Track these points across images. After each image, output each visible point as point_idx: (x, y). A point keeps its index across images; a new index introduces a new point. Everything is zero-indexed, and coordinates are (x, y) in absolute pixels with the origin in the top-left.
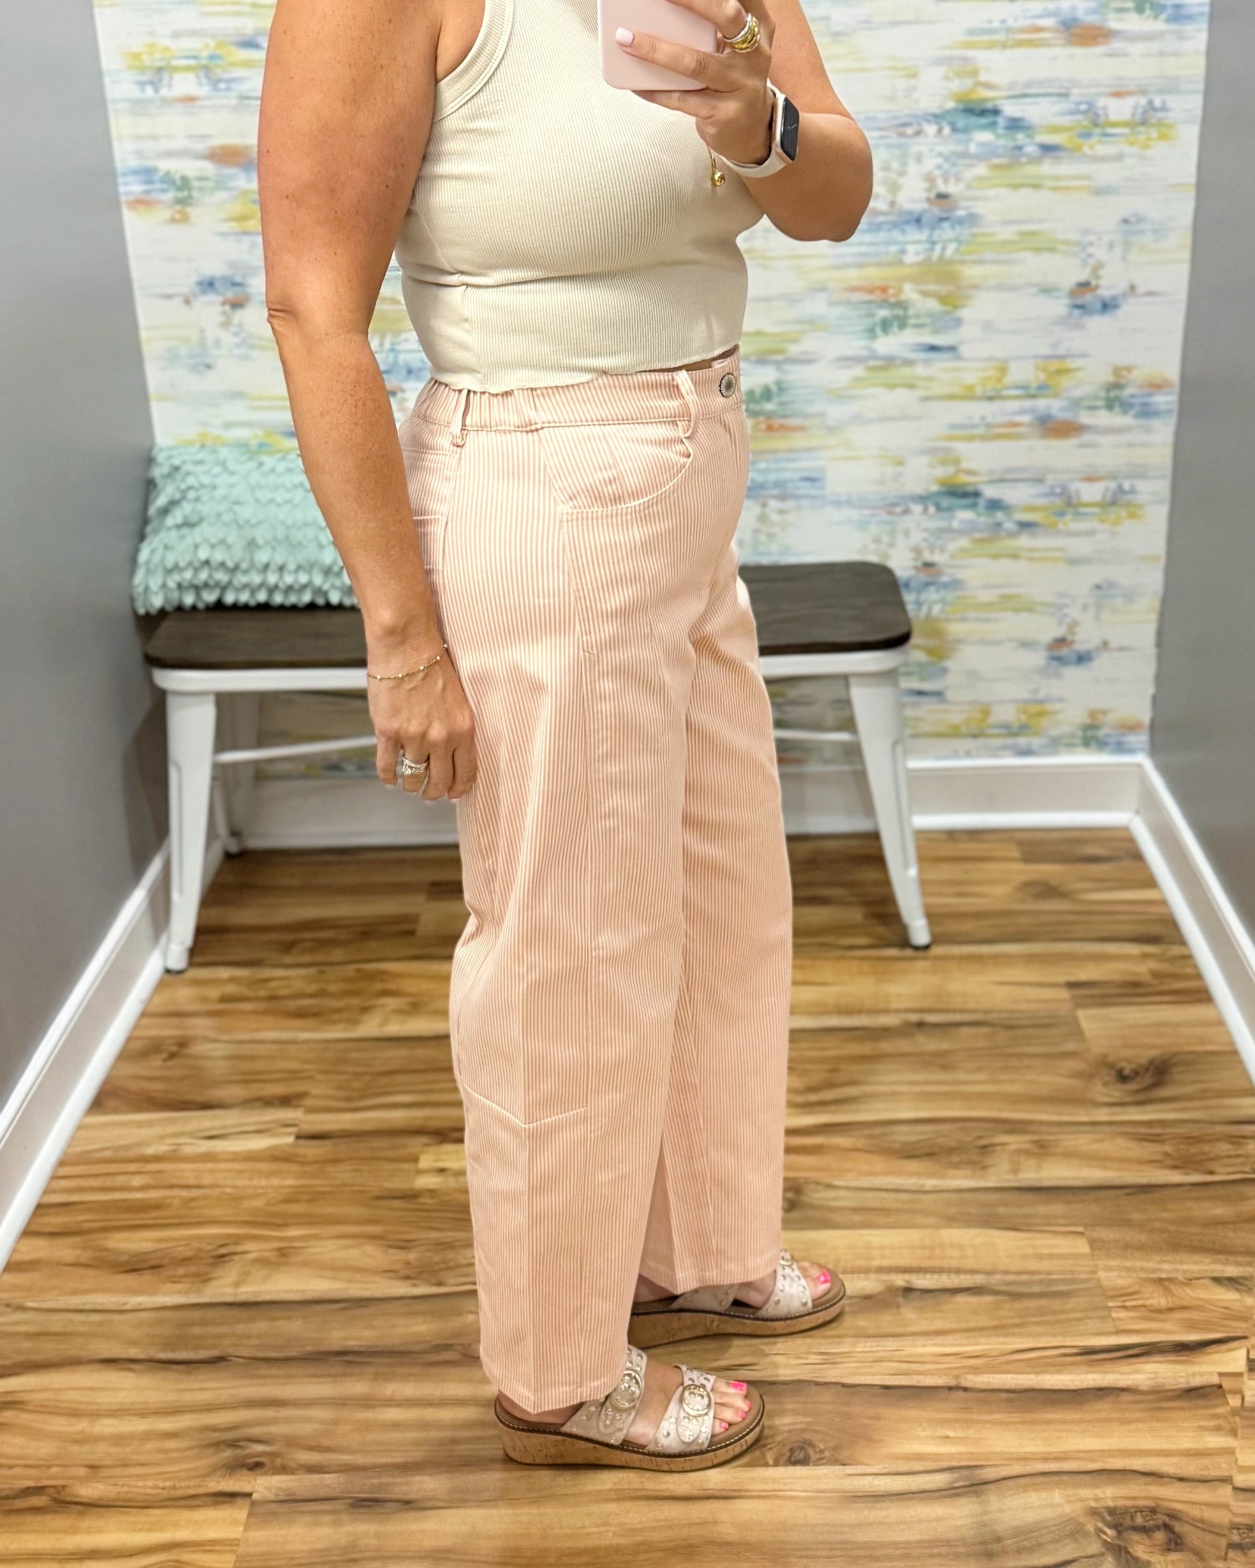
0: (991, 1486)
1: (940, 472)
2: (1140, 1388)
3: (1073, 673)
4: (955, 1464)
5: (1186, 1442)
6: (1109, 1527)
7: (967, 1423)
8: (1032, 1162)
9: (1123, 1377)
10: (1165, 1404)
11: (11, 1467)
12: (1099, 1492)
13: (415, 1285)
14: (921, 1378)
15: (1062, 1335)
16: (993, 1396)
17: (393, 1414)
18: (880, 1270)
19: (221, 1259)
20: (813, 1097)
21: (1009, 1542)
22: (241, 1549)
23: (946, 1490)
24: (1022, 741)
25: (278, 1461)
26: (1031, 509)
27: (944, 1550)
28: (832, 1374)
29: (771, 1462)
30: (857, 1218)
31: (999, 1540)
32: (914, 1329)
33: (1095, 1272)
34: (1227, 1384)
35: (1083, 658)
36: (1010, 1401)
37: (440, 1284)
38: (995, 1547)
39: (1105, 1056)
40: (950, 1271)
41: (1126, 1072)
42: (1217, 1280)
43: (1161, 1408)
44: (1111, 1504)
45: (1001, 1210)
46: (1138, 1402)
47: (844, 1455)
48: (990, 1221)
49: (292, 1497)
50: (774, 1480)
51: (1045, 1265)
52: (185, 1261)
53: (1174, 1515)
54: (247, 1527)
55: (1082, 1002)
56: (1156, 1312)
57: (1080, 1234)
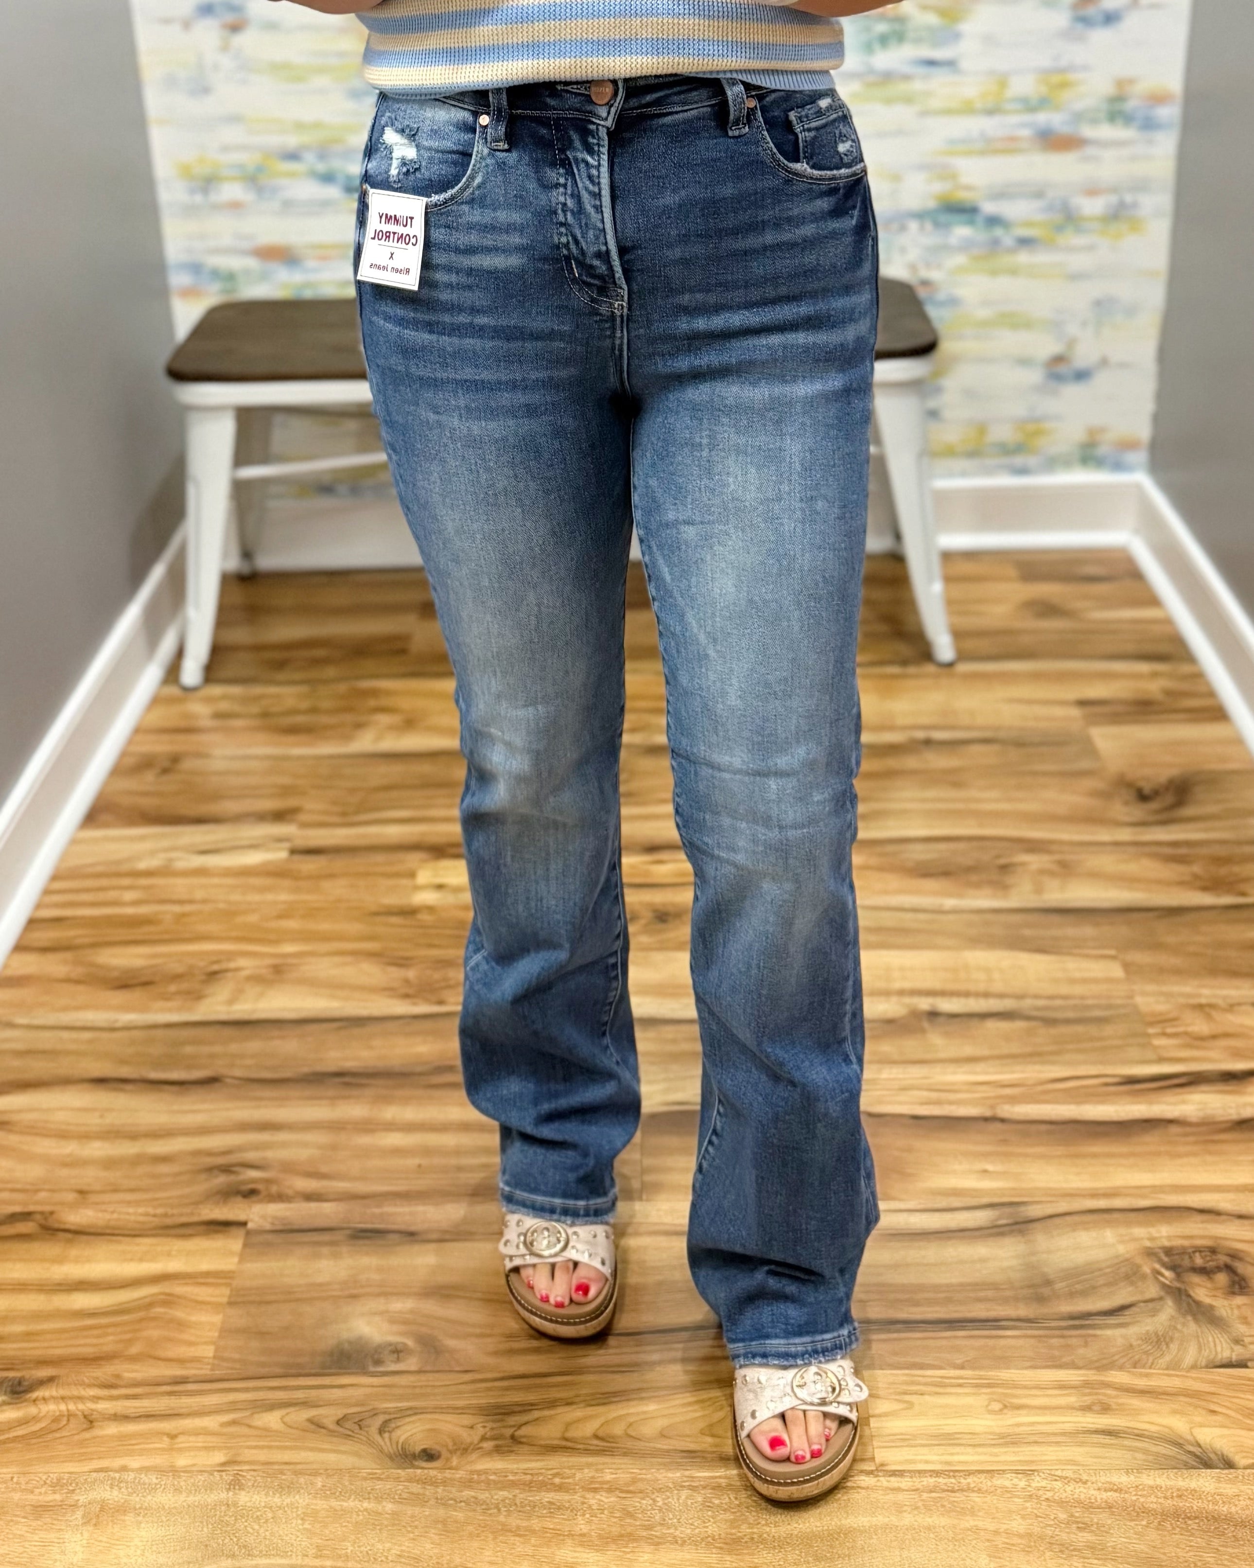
0: (1039, 1225)
1: (939, 187)
2: (1189, 1120)
3: (1072, 391)
4: (996, 1200)
5: (1243, 1176)
6: (1167, 1268)
8: (1054, 882)
9: (1170, 1108)
10: (1216, 1137)
12: (1153, 1231)
13: (415, 1004)
14: (953, 1108)
15: (1102, 1063)
16: (1034, 1128)
17: (394, 1140)
18: (901, 993)
19: (212, 976)
21: (1061, 1285)
22: (235, 1283)
23: (988, 1228)
24: (1018, 460)
25: (274, 1189)
26: (1029, 224)
27: (990, 1294)
31: (1048, 1283)
32: (942, 1055)
33: (1131, 997)
35: (1082, 375)
36: (1049, 1133)
37: (441, 1002)
38: (1046, 1291)
39: (1123, 774)
40: (977, 995)
41: (1147, 790)
43: (1213, 1142)
44: (1167, 1244)
45: (1027, 932)
46: (1186, 1135)
48: (1016, 943)
49: (289, 1227)
51: (1078, 990)
52: (176, 978)
53: (1235, 1255)
54: (242, 1258)
55: (1093, 720)
56: (1200, 1040)
57: (1112, 957)
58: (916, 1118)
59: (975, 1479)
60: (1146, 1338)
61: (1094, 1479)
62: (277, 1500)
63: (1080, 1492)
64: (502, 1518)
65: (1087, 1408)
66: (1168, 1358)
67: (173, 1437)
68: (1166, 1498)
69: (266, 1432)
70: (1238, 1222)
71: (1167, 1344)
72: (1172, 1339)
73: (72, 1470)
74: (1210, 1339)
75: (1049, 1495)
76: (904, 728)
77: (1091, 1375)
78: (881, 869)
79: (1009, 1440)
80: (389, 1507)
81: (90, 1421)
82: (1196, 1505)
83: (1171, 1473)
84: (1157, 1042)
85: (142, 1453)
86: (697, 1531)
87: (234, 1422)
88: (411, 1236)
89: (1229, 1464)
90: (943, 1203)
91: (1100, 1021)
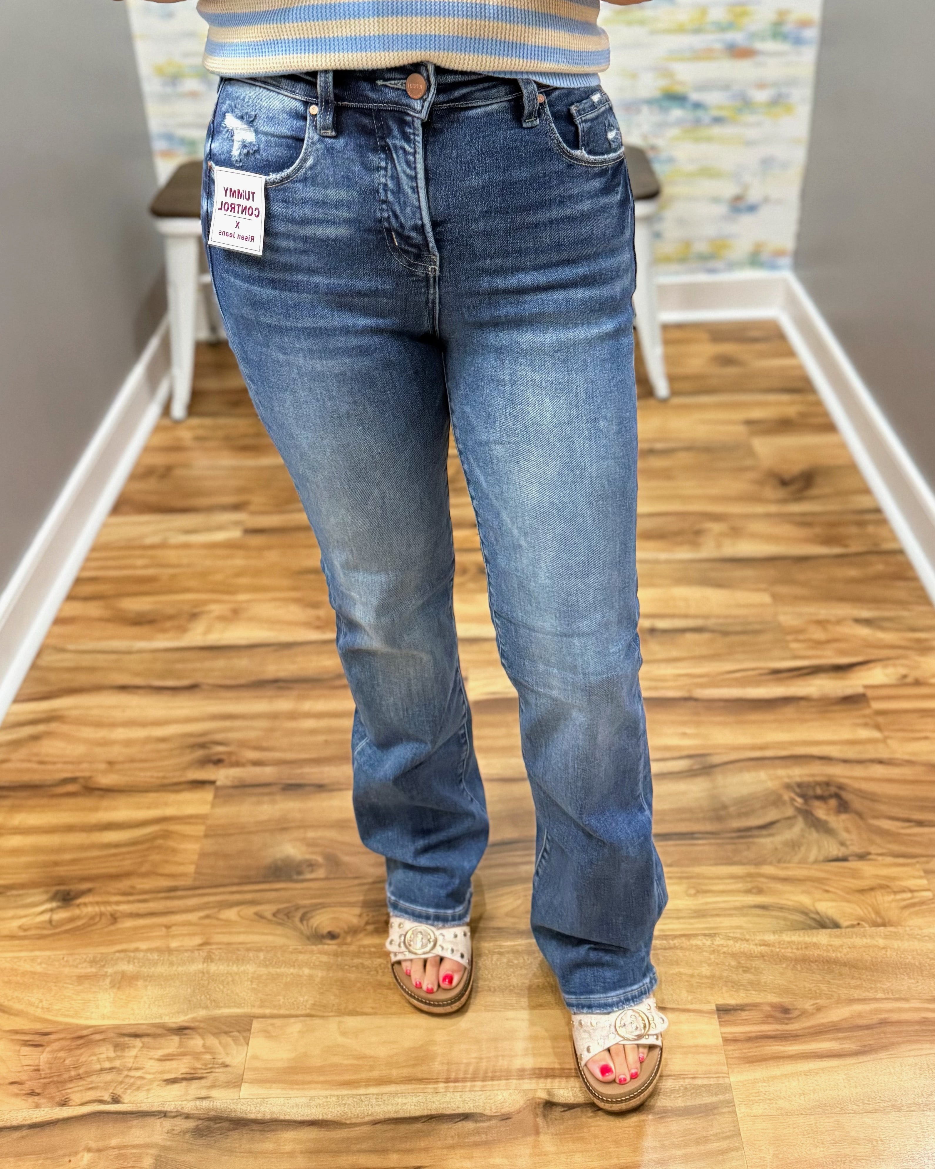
0: (718, 769)
1: (662, 83)
2: (812, 697)
3: (745, 219)
4: (692, 752)
5: (845, 734)
6: (799, 796)
7: (698, 724)
8: (729, 540)
9: (799, 689)
10: (830, 708)
11: (54, 763)
12: (790, 772)
14: (666, 692)
15: (757, 660)
16: (716, 704)
17: (310, 724)
19: (194, 616)
21: (733, 809)
22: (209, 822)
23: (686, 772)
24: (711, 264)
25: (234, 758)
26: (720, 108)
27: (688, 816)
31: (725, 807)
32: (659, 657)
33: (776, 616)
34: (870, 693)
35: (752, 209)
36: (724, 707)
38: (722, 813)
39: (771, 468)
40: (680, 616)
41: (786, 478)
42: (858, 621)
43: (829, 711)
44: (798, 779)
45: (712, 574)
46: (811, 707)
48: (705, 581)
49: (243, 784)
51: (743, 612)
52: (171, 618)
53: (841, 787)
54: (213, 805)
55: (754, 433)
56: (819, 644)
57: (765, 590)
59: (680, 941)
60: (786, 844)
61: (753, 938)
62: (235, 968)
63: (744, 947)
64: (379, 978)
65: (748, 892)
66: (799, 856)
67: (168, 927)
68: (798, 949)
69: (228, 923)
70: (843, 765)
71: (799, 847)
72: (802, 844)
73: (103, 951)
74: (826, 843)
75: (725, 949)
77: (752, 869)
79: (700, 914)
80: (306, 971)
81: (114, 918)
82: (816, 952)
83: (801, 933)
84: (794, 645)
85: (148, 939)
86: (503, 982)
87: (208, 917)
88: (321, 788)
89: (836, 925)
90: (659, 755)
91: (756, 632)
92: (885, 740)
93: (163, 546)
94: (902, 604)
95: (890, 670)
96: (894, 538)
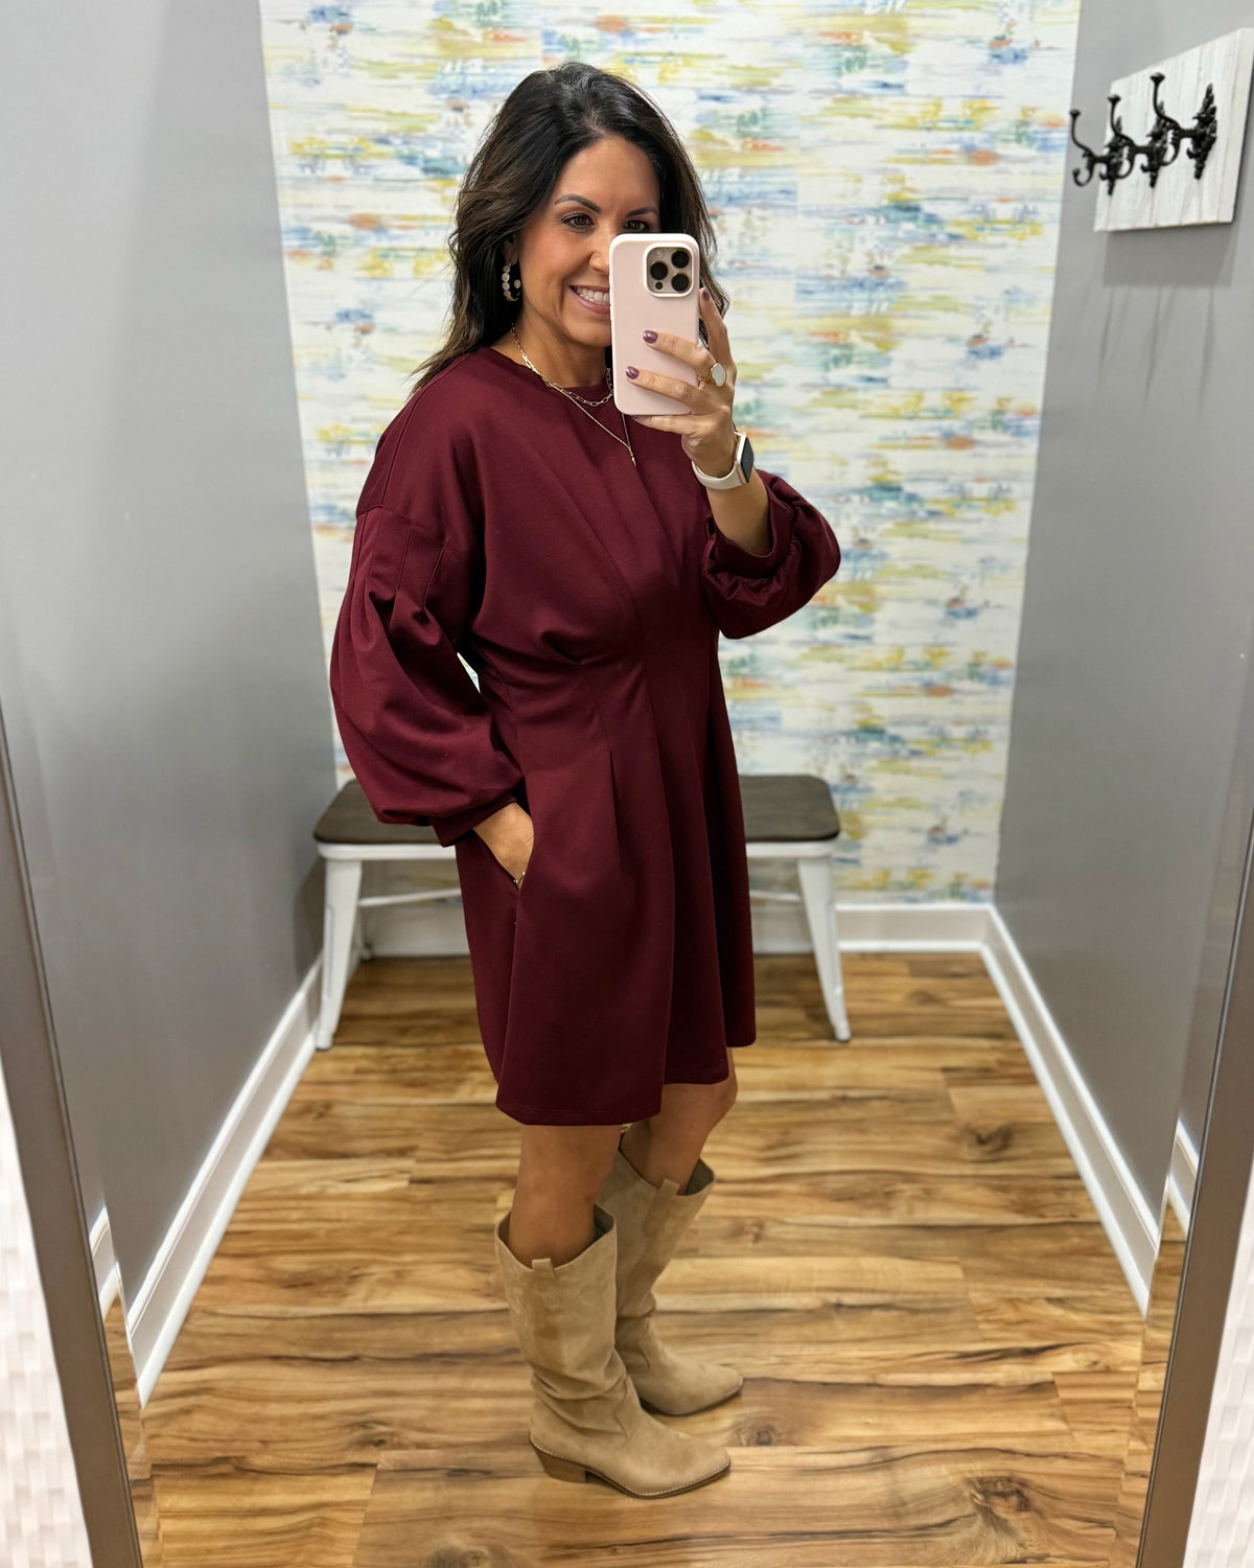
0: (899, 1462)
1: (859, 716)
2: (1000, 1384)
3: (945, 850)
4: (874, 1445)
5: (1031, 1426)
6: (980, 1492)
7: (882, 1411)
8: (920, 1206)
9: (987, 1376)
10: (1017, 1397)
12: (972, 1466)
13: (493, 1302)
14: (849, 1376)
15: (946, 1342)
16: (901, 1391)
18: (819, 1289)
19: (354, 1279)
20: (771, 1154)
21: (912, 1505)
22: (369, 1509)
23: (866, 1464)
24: (911, 893)
25: (396, 1440)
26: (918, 741)
27: (866, 1512)
28: (787, 1373)
29: (744, 1442)
30: (801, 1248)
31: (904, 1504)
32: (844, 1336)
33: (966, 1293)
34: (1059, 1380)
35: (951, 840)
36: (910, 1395)
38: (902, 1510)
39: (969, 1124)
40: (868, 1291)
41: (983, 1137)
42: (1050, 1300)
43: (1016, 1400)
44: (980, 1475)
45: (903, 1243)
46: (997, 1395)
47: (796, 1437)
48: (894, 1251)
49: (405, 1468)
50: (747, 1457)
51: (933, 1287)
52: (328, 1280)
53: (1023, 1483)
54: (374, 1491)
55: (952, 1083)
56: (1009, 1325)
57: (957, 1263)
58: (825, 1384)
60: (964, 1543)
66: (977, 1557)
70: (1027, 1459)
71: (977, 1547)
72: (980, 1544)
74: (1004, 1543)
76: (829, 1088)
78: (809, 1195)
84: (982, 1326)
88: (487, 1474)
90: (840, 1447)
91: (945, 1311)
92: (1070, 1432)
93: (320, 1196)
94: (1097, 1282)
95: (1081, 1356)
96: (1093, 1209)
